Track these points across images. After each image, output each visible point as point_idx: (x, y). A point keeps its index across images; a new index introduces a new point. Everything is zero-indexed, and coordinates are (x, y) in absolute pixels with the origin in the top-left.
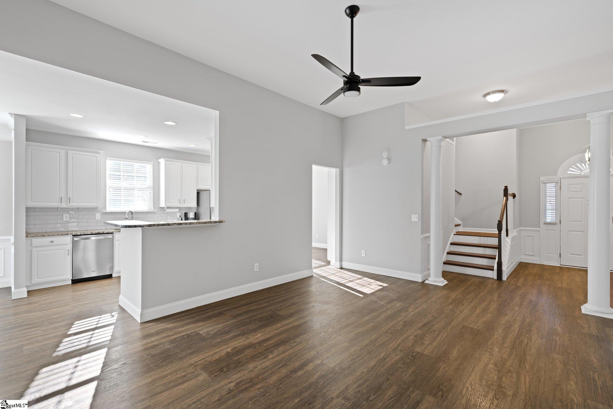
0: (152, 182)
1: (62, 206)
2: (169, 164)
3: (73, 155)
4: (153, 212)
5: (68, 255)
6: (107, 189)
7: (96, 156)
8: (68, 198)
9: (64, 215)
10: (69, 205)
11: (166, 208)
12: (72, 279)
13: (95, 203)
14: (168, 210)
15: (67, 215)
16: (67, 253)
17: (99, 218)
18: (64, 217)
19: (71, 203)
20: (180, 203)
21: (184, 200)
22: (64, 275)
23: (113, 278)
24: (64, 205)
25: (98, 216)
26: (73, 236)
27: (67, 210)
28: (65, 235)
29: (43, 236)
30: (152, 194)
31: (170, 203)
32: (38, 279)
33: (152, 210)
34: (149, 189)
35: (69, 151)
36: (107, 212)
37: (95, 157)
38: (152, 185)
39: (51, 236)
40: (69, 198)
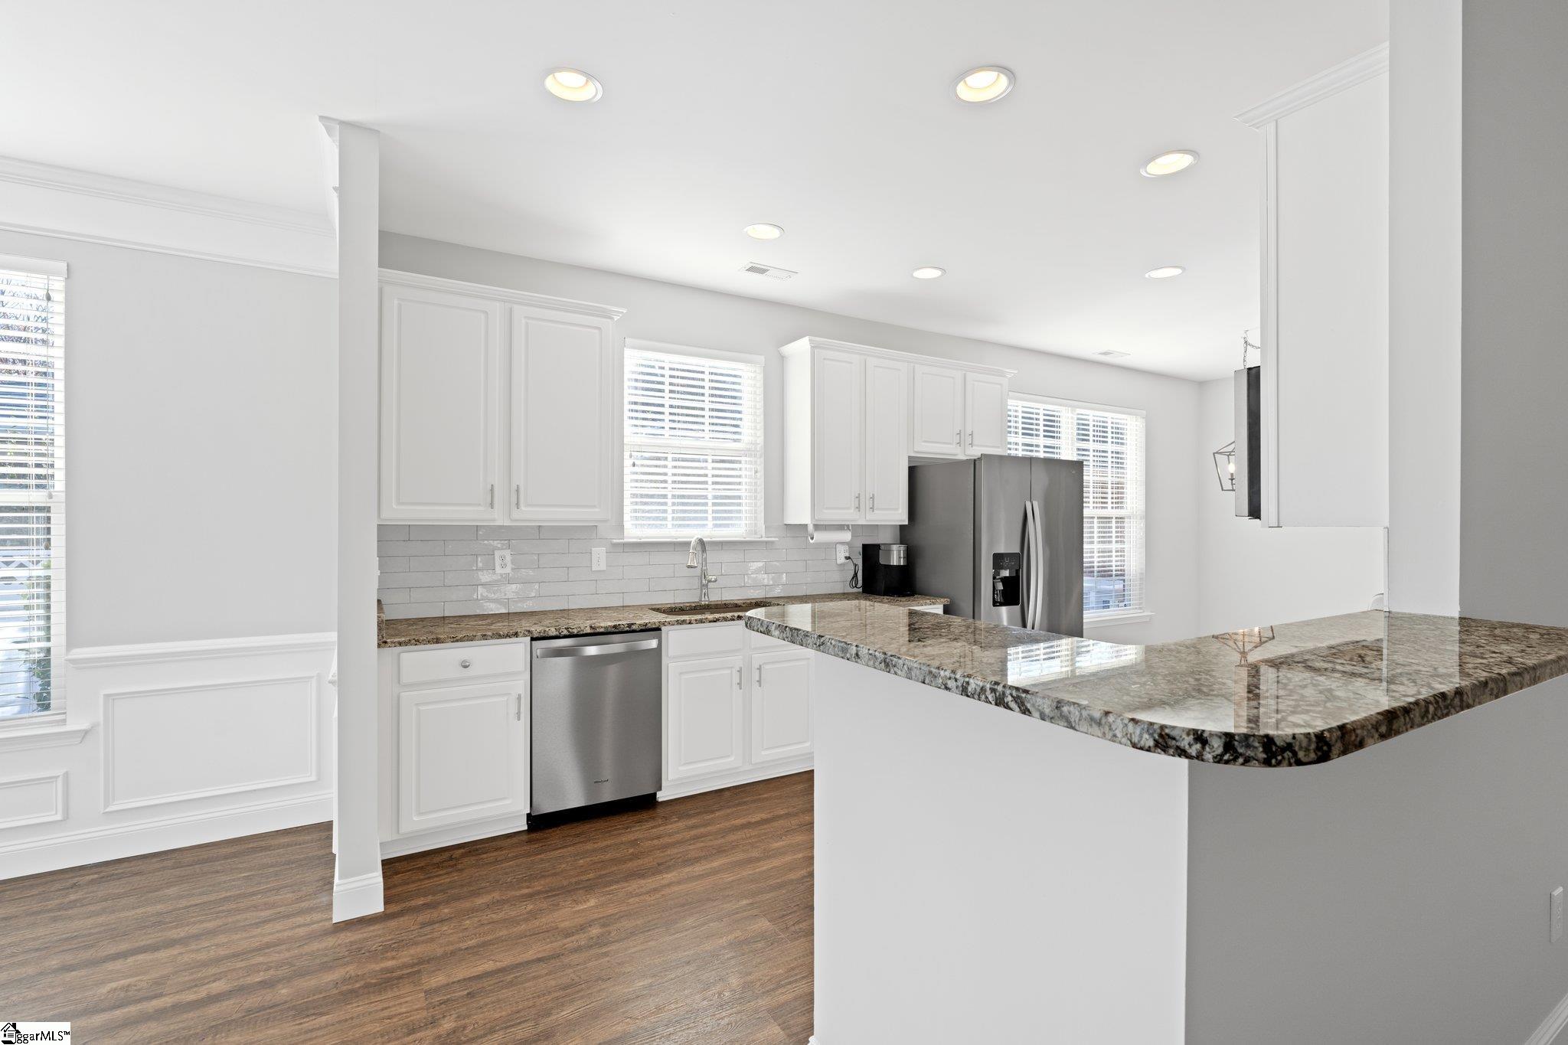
0: (760, 433)
1: (494, 520)
2: (824, 359)
3: (527, 324)
4: (766, 542)
5: (519, 719)
6: (626, 455)
7: (599, 329)
8: (514, 487)
9: (497, 554)
10: (516, 515)
11: (811, 528)
12: (529, 815)
13: (597, 510)
14: (820, 537)
15: (507, 553)
16: (513, 710)
17: (603, 567)
18: (498, 562)
19: (523, 508)
20: (858, 508)
21: (873, 498)
22: (504, 798)
23: (660, 811)
24: (499, 518)
25: (599, 557)
26: (533, 639)
27: (508, 535)
28: (508, 636)
29: (437, 642)
30: (761, 474)
31: (827, 508)
32: (420, 814)
33: (761, 535)
34: (750, 456)
35: (516, 307)
36: (626, 540)
37: (597, 331)
38: (760, 440)
39: (461, 640)
40: (518, 491)
